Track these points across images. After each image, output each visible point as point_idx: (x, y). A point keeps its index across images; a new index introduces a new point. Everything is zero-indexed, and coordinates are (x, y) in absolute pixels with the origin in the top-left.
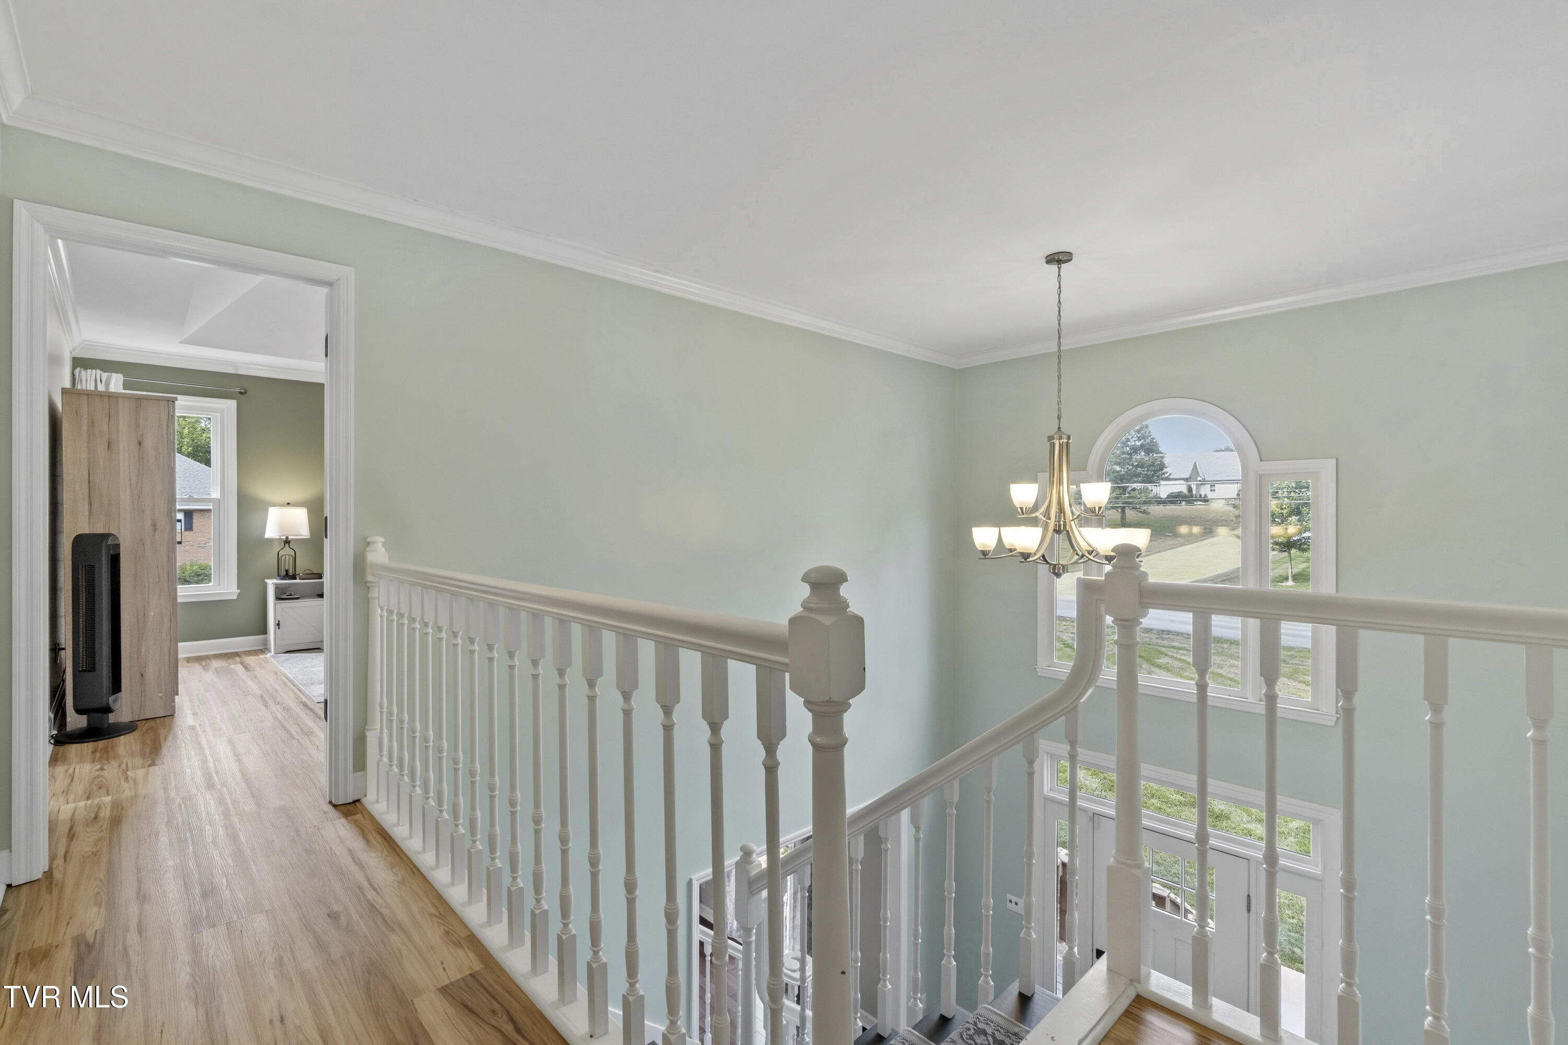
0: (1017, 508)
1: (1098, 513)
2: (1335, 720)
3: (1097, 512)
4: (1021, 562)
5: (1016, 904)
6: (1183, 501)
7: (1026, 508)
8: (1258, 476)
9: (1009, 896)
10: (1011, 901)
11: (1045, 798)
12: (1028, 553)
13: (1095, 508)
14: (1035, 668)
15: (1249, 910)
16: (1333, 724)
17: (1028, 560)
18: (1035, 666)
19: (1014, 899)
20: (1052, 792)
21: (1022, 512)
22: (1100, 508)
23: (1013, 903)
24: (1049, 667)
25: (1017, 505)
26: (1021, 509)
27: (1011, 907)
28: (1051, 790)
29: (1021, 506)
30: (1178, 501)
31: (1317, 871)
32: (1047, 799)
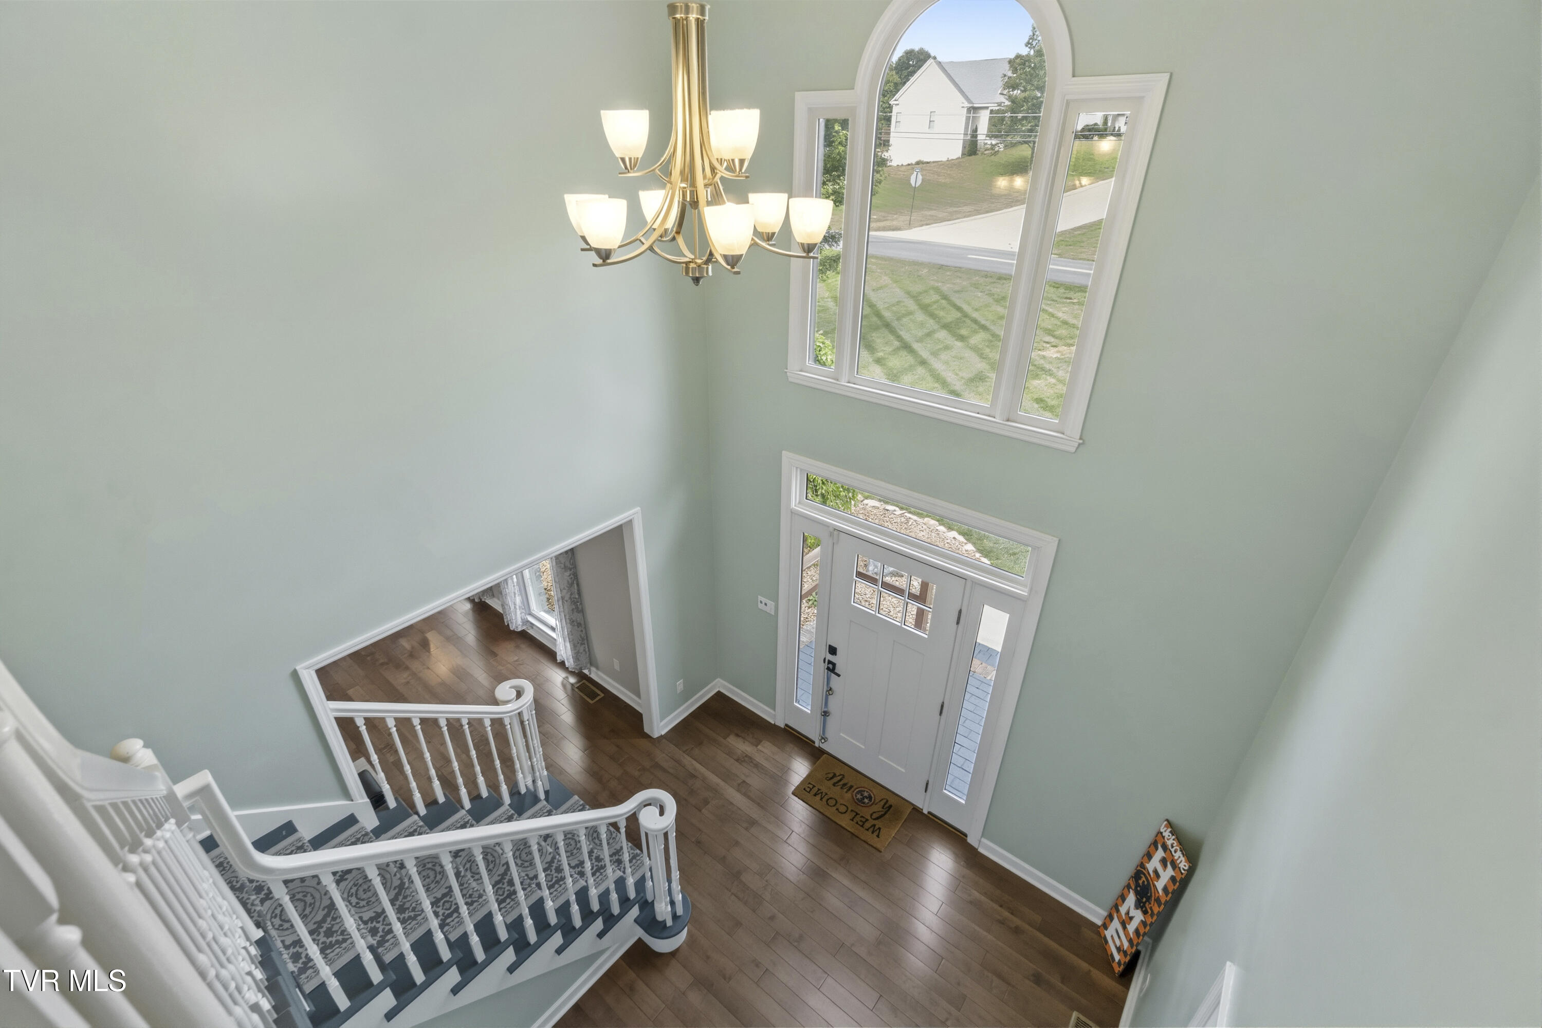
0: (617, 158)
1: (741, 170)
2: (1077, 446)
3: (738, 170)
4: (595, 265)
5: (766, 604)
6: (1096, 135)
7: (630, 159)
8: (1065, 101)
9: (760, 598)
10: (761, 602)
11: (792, 512)
12: (606, 250)
13: (733, 160)
14: (786, 372)
15: (958, 623)
16: (1073, 450)
17: (609, 261)
18: (786, 370)
19: (764, 600)
20: (800, 506)
21: (626, 168)
22: (742, 162)
23: (764, 603)
24: (801, 371)
25: (618, 154)
26: (623, 160)
27: (761, 606)
28: (800, 503)
29: (622, 156)
30: (1090, 135)
31: (1022, 592)
32: (793, 513)
